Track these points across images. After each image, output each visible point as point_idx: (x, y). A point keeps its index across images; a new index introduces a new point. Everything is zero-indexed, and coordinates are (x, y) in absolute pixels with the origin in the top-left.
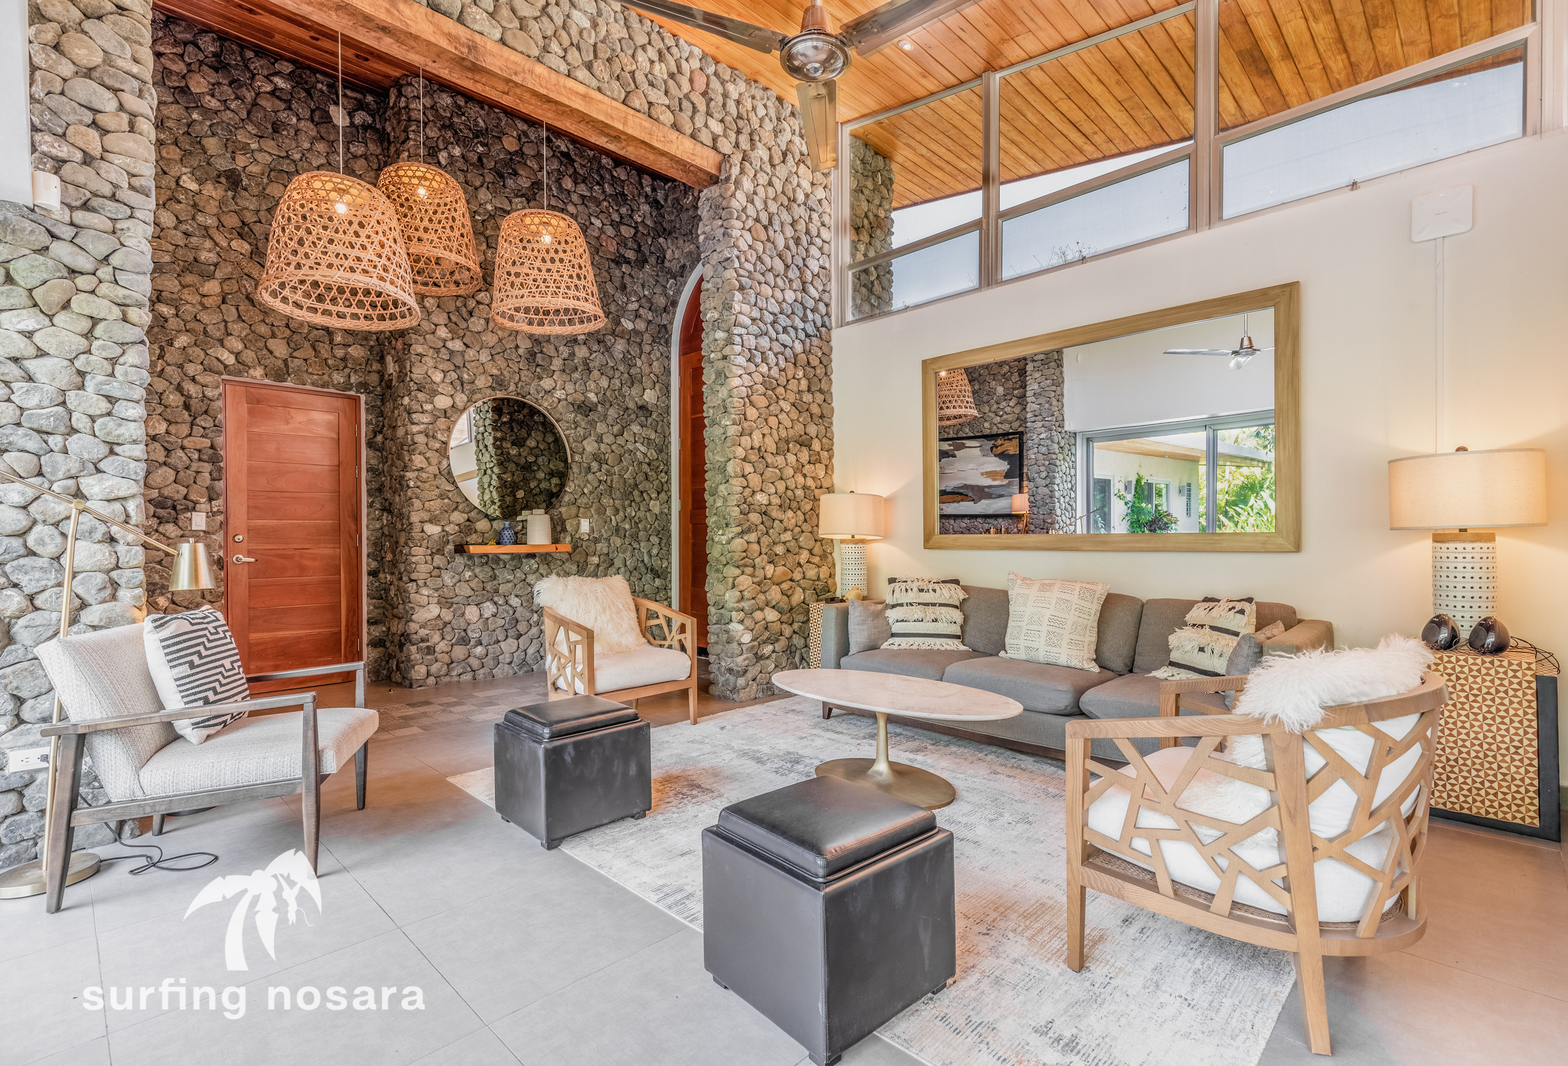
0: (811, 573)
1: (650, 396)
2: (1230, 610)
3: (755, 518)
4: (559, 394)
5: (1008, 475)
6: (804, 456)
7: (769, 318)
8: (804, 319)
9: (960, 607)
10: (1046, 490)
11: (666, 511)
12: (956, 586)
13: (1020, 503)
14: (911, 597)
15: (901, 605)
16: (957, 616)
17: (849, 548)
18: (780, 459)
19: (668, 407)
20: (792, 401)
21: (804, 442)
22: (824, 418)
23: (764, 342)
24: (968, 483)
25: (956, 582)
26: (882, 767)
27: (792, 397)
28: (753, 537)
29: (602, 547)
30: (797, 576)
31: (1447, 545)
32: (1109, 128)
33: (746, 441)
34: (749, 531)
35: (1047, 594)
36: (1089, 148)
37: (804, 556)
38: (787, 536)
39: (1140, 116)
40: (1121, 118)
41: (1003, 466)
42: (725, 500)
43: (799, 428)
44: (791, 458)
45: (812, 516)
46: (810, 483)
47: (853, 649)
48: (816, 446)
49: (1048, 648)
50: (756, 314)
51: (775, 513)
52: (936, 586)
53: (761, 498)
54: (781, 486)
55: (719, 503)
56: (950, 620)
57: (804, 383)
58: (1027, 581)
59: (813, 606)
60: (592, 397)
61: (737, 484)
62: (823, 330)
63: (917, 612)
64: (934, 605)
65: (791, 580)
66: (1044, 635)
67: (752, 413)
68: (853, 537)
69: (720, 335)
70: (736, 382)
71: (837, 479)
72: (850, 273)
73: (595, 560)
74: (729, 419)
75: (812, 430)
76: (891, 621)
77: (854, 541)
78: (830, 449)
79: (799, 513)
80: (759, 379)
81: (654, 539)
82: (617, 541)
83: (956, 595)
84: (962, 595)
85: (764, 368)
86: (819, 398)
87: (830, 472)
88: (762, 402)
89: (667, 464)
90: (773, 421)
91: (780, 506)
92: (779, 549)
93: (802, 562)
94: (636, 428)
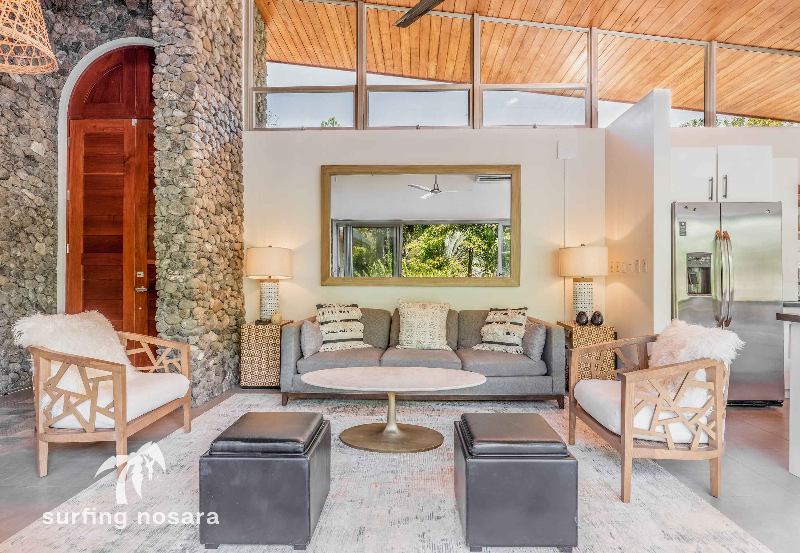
0: (234, 304)
1: (38, 148)
2: (519, 314)
3: (204, 262)
6: (230, 218)
7: (213, 111)
8: (230, 119)
9: (361, 321)
11: (52, 253)
12: (356, 308)
14: (337, 316)
15: (330, 322)
16: (360, 326)
18: (217, 219)
19: (55, 161)
20: (224, 176)
21: (230, 208)
22: (239, 192)
23: (210, 128)
25: (355, 306)
26: (392, 427)
27: (223, 173)
28: (203, 276)
30: (225, 306)
31: (582, 283)
32: (397, 59)
33: (199, 202)
34: (201, 272)
35: (425, 310)
36: (381, 66)
37: (229, 291)
38: (221, 277)
39: (414, 58)
40: (406, 56)
43: (227, 197)
44: (223, 219)
45: (233, 262)
46: (232, 238)
47: (307, 354)
48: (236, 211)
49: (430, 341)
50: (206, 105)
51: (215, 259)
52: (349, 309)
53: (208, 247)
54: (218, 239)
55: (175, 249)
56: (358, 329)
57: (229, 165)
58: (412, 303)
62: (238, 129)
63: (340, 326)
64: (350, 320)
65: (223, 309)
66: (427, 333)
67: (203, 181)
68: (270, 277)
69: (179, 113)
72: (254, 93)
74: (188, 182)
75: (233, 200)
76: (323, 333)
77: (270, 280)
78: (242, 215)
79: (226, 259)
80: (207, 156)
81: (40, 278)
83: (358, 314)
84: (361, 314)
85: (210, 148)
86: (237, 177)
87: (242, 232)
89: (54, 210)
90: (214, 189)
91: (217, 254)
92: (217, 287)
93: (228, 295)
94: (22, 175)
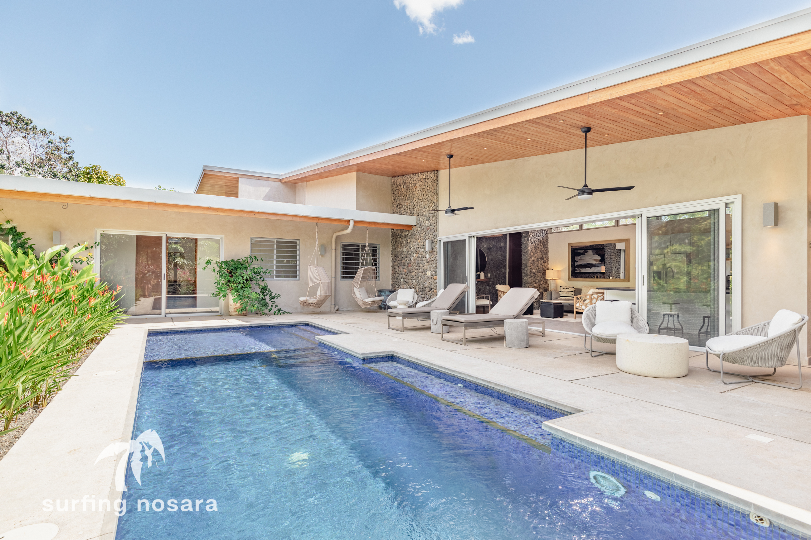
0: (544, 286)
1: (502, 244)
3: (532, 274)
4: (485, 246)
5: (600, 261)
6: (542, 261)
7: (536, 234)
8: (543, 233)
9: (574, 292)
10: (610, 266)
13: (603, 269)
14: (564, 290)
16: (573, 293)
17: (552, 281)
18: (537, 262)
21: (543, 259)
22: (547, 253)
23: (535, 239)
24: (589, 263)
25: (573, 287)
27: (540, 250)
28: (532, 278)
29: (492, 280)
30: (540, 286)
33: (531, 259)
34: (531, 277)
37: (542, 282)
38: (539, 278)
41: (599, 258)
42: (527, 271)
43: (541, 256)
44: (540, 262)
45: (544, 274)
46: (544, 267)
47: (553, 299)
48: (545, 259)
50: (533, 234)
52: (569, 288)
53: (534, 270)
54: (538, 268)
55: (525, 271)
57: (542, 246)
58: (585, 287)
59: (544, 292)
60: (491, 246)
61: (529, 268)
62: (547, 234)
63: (565, 293)
64: (569, 291)
67: (532, 254)
69: (526, 239)
70: (529, 248)
71: (549, 266)
73: (491, 283)
75: (544, 256)
76: (560, 294)
77: (553, 279)
78: (548, 260)
79: (541, 274)
81: (503, 278)
82: (495, 279)
83: (573, 290)
84: (574, 290)
85: (535, 245)
86: (546, 249)
88: (534, 251)
90: (536, 255)
91: (537, 272)
92: (537, 281)
94: (499, 252)
